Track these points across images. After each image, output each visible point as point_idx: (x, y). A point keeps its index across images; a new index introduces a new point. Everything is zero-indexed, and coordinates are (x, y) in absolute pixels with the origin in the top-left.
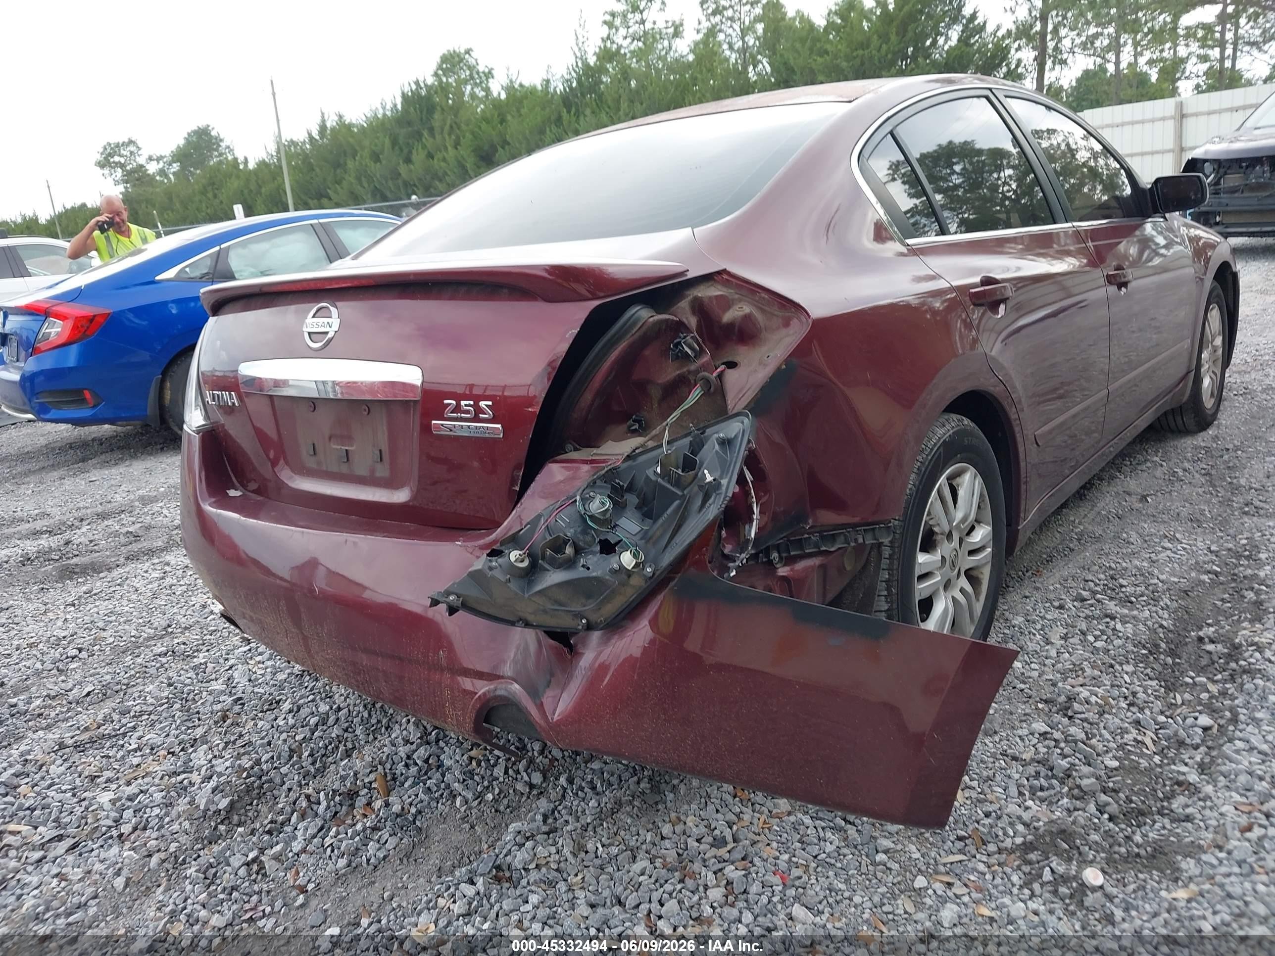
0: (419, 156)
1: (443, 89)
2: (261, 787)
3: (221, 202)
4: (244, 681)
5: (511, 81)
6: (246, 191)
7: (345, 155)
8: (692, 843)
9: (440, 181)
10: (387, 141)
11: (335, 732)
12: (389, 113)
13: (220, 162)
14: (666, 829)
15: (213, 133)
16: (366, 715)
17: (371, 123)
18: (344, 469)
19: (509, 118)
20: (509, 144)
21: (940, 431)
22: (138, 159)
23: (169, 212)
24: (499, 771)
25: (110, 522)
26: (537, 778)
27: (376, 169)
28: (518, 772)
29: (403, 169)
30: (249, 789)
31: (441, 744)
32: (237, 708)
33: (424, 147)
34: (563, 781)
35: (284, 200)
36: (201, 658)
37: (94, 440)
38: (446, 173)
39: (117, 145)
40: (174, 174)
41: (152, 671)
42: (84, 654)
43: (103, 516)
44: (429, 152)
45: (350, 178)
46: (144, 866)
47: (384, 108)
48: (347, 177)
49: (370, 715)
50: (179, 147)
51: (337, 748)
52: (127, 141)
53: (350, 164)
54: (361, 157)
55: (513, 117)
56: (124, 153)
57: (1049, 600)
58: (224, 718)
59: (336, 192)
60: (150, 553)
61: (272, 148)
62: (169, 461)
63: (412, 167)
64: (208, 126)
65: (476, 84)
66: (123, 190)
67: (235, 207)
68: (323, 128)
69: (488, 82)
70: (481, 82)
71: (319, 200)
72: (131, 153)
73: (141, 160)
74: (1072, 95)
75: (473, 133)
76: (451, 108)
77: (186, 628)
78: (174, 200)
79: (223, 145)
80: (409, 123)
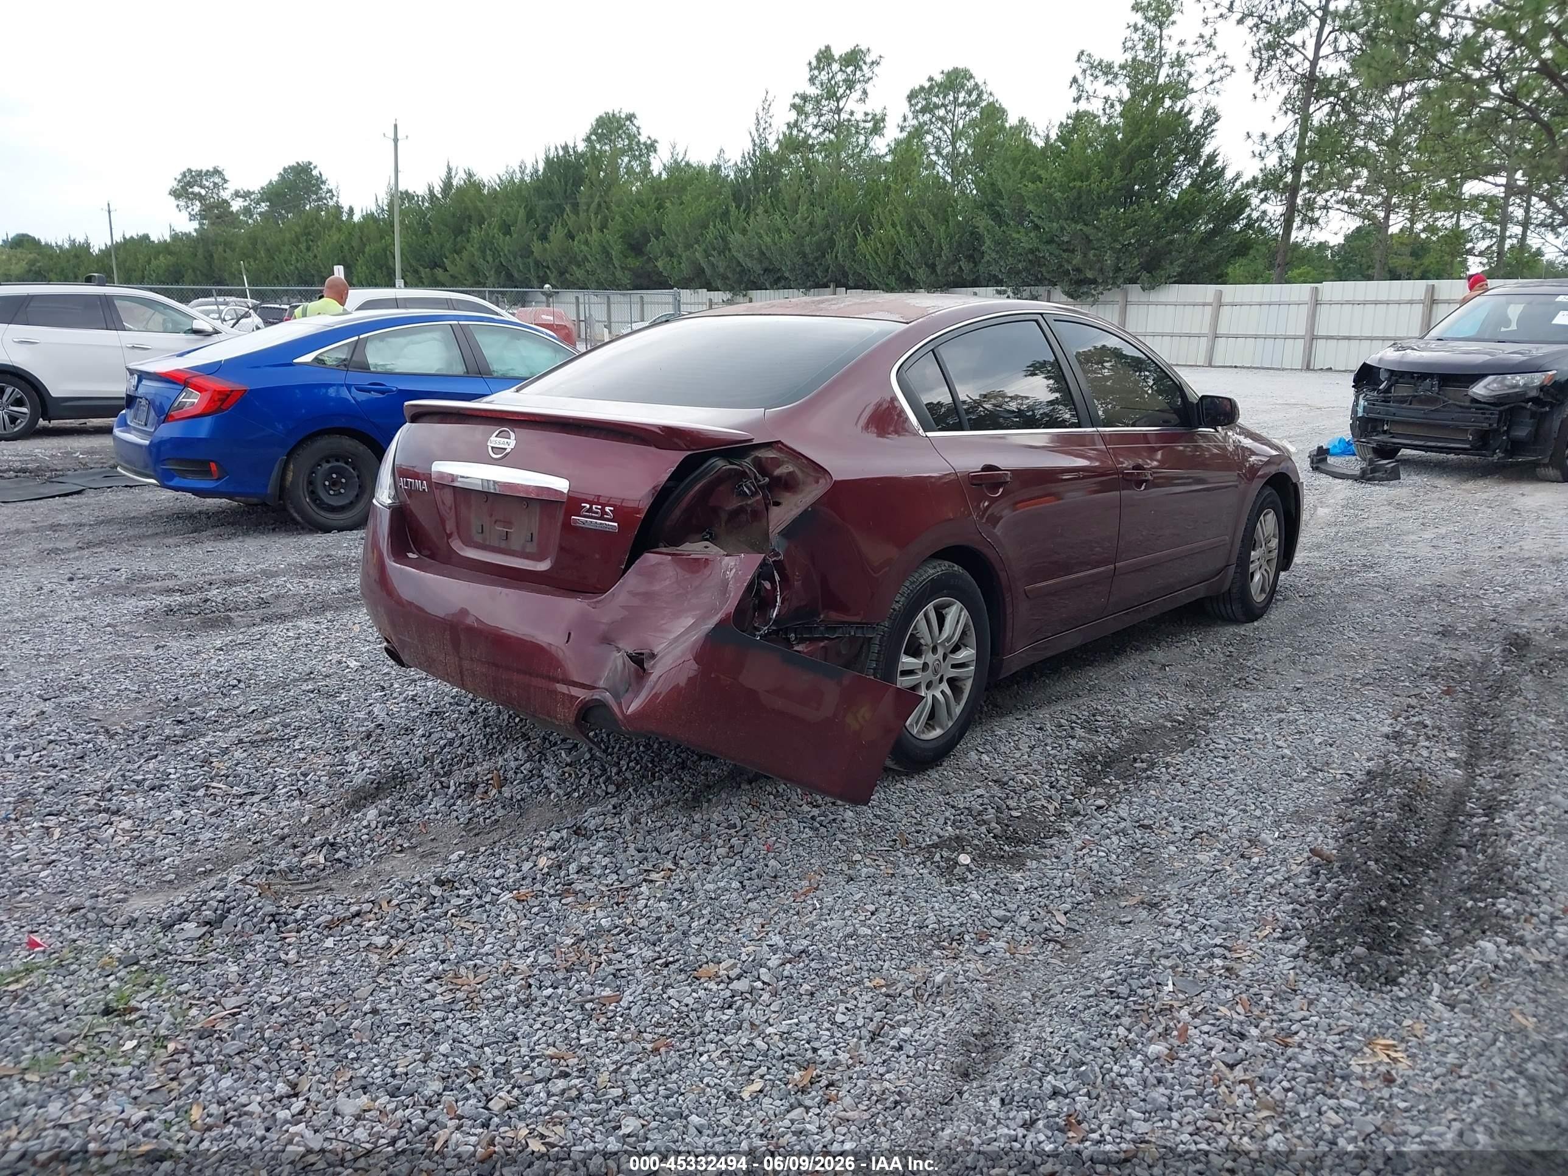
0: (557, 234)
1: (593, 159)
2: (403, 777)
3: (315, 256)
4: (383, 714)
5: (676, 161)
6: (346, 248)
7: (470, 221)
8: (713, 826)
9: (579, 266)
10: (522, 212)
11: (460, 751)
12: (527, 179)
13: (319, 209)
14: (697, 817)
15: (314, 173)
16: (484, 742)
17: (506, 187)
18: (503, 545)
19: (668, 204)
20: (664, 234)
21: (931, 571)
22: (222, 193)
23: (251, 261)
24: (584, 781)
25: (238, 589)
26: (612, 789)
27: (505, 244)
28: (598, 783)
29: (536, 247)
30: (395, 777)
31: (543, 763)
32: (379, 731)
33: (565, 224)
34: (630, 790)
35: (391, 263)
36: (343, 697)
37: (200, 512)
38: (586, 259)
39: (200, 173)
40: (260, 214)
41: (303, 702)
42: (242, 685)
43: (229, 583)
44: (569, 231)
45: (473, 249)
46: (320, 812)
47: (522, 172)
48: (469, 246)
49: (488, 743)
50: (271, 183)
51: (461, 761)
52: (211, 169)
53: (475, 233)
54: (489, 225)
55: (672, 203)
56: (207, 184)
57: (1033, 723)
58: (369, 737)
59: (453, 262)
60: (283, 618)
61: (384, 201)
62: (283, 541)
63: (547, 245)
64: (310, 163)
65: (634, 157)
66: (197, 227)
67: (336, 268)
68: (447, 185)
69: (648, 156)
70: (641, 155)
71: (432, 269)
72: (215, 184)
73: (226, 195)
74: (1338, 254)
75: (623, 217)
76: (601, 182)
77: (326, 676)
78: (259, 246)
79: (324, 188)
80: (550, 194)
